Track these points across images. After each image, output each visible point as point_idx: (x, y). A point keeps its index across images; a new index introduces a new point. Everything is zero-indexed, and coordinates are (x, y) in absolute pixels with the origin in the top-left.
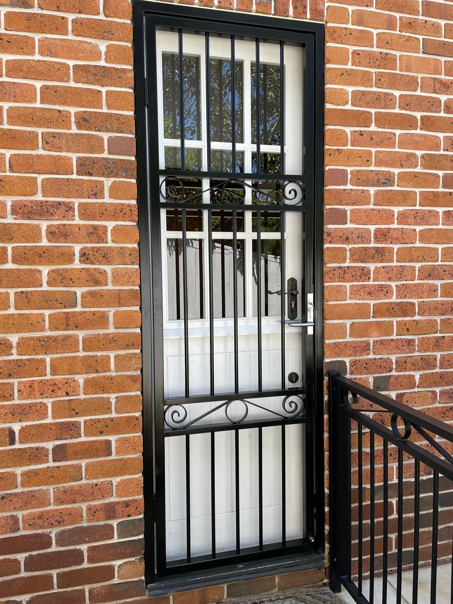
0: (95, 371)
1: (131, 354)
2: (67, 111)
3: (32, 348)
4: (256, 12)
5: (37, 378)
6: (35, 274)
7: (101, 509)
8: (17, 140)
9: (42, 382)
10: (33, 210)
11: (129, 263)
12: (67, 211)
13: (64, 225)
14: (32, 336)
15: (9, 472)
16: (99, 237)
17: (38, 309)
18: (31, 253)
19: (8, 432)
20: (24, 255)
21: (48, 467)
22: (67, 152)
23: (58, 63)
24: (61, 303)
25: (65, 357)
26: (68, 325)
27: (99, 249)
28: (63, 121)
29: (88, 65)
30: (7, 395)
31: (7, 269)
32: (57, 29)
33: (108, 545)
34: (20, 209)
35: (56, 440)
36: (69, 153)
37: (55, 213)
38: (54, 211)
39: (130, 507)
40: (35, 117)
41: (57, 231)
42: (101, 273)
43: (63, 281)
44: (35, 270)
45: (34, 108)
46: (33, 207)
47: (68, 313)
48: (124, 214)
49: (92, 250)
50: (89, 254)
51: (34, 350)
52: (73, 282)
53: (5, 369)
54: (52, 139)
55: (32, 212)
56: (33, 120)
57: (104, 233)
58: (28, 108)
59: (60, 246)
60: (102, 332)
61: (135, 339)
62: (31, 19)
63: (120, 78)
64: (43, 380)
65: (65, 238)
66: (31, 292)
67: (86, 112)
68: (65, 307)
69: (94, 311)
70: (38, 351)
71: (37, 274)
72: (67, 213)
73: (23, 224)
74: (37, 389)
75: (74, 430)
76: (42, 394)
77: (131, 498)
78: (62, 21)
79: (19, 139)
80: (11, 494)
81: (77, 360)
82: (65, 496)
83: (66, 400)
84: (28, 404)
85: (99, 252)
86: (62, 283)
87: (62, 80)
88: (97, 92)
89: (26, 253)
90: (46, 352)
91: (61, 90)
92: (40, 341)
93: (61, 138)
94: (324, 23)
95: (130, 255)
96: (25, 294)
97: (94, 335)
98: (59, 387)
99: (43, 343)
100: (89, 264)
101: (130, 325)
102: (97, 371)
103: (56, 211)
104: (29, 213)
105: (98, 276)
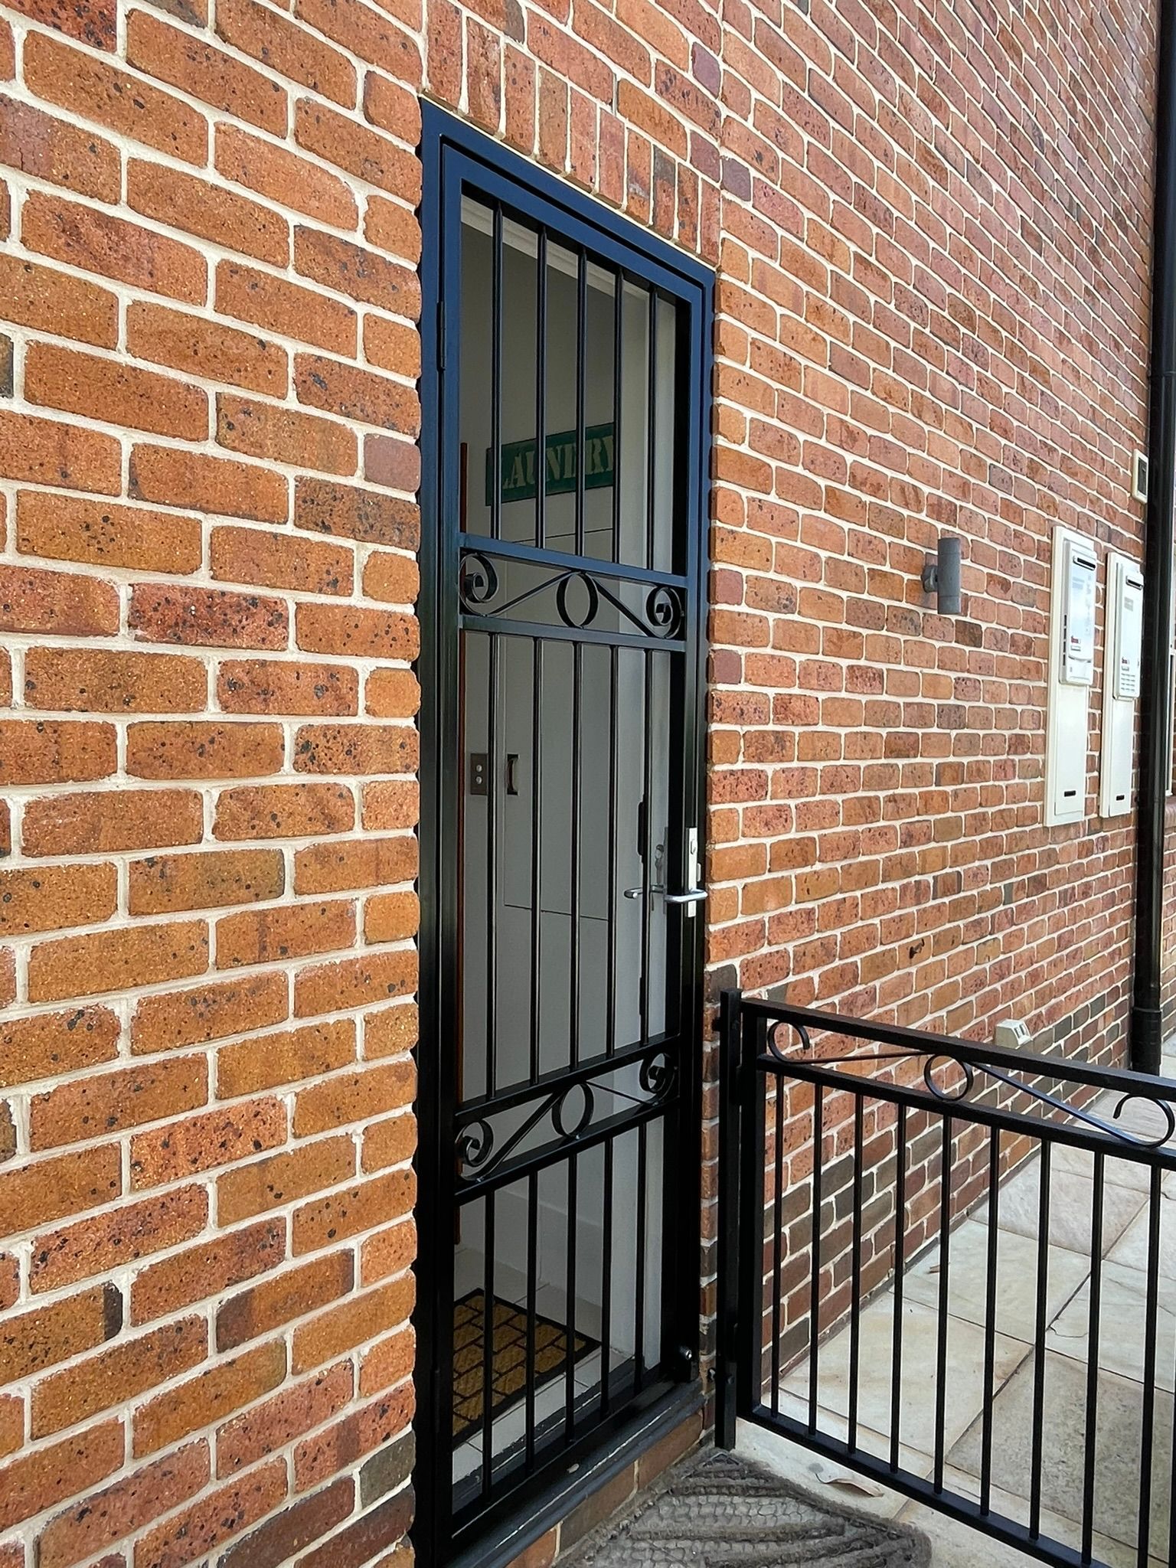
0: (323, 1067)
1: (398, 1007)
2: (279, 348)
3: (174, 1028)
4: (626, 213)
5: (181, 1117)
6: (186, 805)
7: (329, 1445)
8: (156, 404)
9: (195, 1125)
10: (189, 617)
11: (399, 768)
12: (270, 624)
13: (263, 664)
14: (173, 991)
15: (100, 1427)
16: (339, 698)
17: (191, 908)
18: (180, 741)
19: (102, 1300)
20: (162, 750)
21: (205, 1374)
22: (276, 459)
23: (262, 208)
24: (248, 887)
25: (256, 1042)
26: (264, 948)
27: (339, 732)
28: (270, 372)
29: (331, 236)
30: (102, 1185)
31: (114, 793)
32: (262, 112)
33: (341, 1535)
34: (155, 609)
35: (227, 1285)
36: (279, 462)
37: (243, 628)
38: (240, 621)
39: (390, 1412)
40: (201, 345)
41: (246, 679)
42: (341, 796)
43: (256, 822)
44: (188, 792)
45: (200, 319)
46: (189, 607)
47: (263, 914)
48: (394, 639)
49: (325, 735)
50: (317, 746)
51: (179, 1032)
52: (278, 825)
53: (100, 1104)
54: (242, 416)
55: (184, 622)
56: (196, 352)
57: (351, 689)
58: (186, 315)
59: (251, 723)
60: (338, 957)
61: (406, 967)
62: (197, 57)
63: (394, 288)
64: (197, 1118)
65: (265, 700)
66: (176, 859)
67: (320, 358)
68: (257, 897)
69: (323, 902)
70: (190, 1032)
71: (191, 805)
72: (272, 628)
73: (162, 655)
74: (182, 1149)
75: (271, 1246)
76: (195, 1161)
77: (390, 1389)
78: (275, 95)
79: (160, 404)
80: (105, 1493)
81: (284, 1045)
82: (247, 1442)
83: (254, 1164)
84: (157, 1199)
85: (339, 739)
86: (253, 827)
87: (272, 259)
88: (346, 312)
89: (167, 742)
90: (208, 1034)
91: (267, 287)
92: (195, 1003)
93: (262, 417)
94: (714, 269)
95: (402, 746)
96: (159, 867)
97: (321, 968)
98: (238, 1129)
99: (203, 1009)
100: (315, 772)
101: (398, 930)
102: (328, 1066)
103: (244, 622)
104: (177, 624)
105: (337, 807)
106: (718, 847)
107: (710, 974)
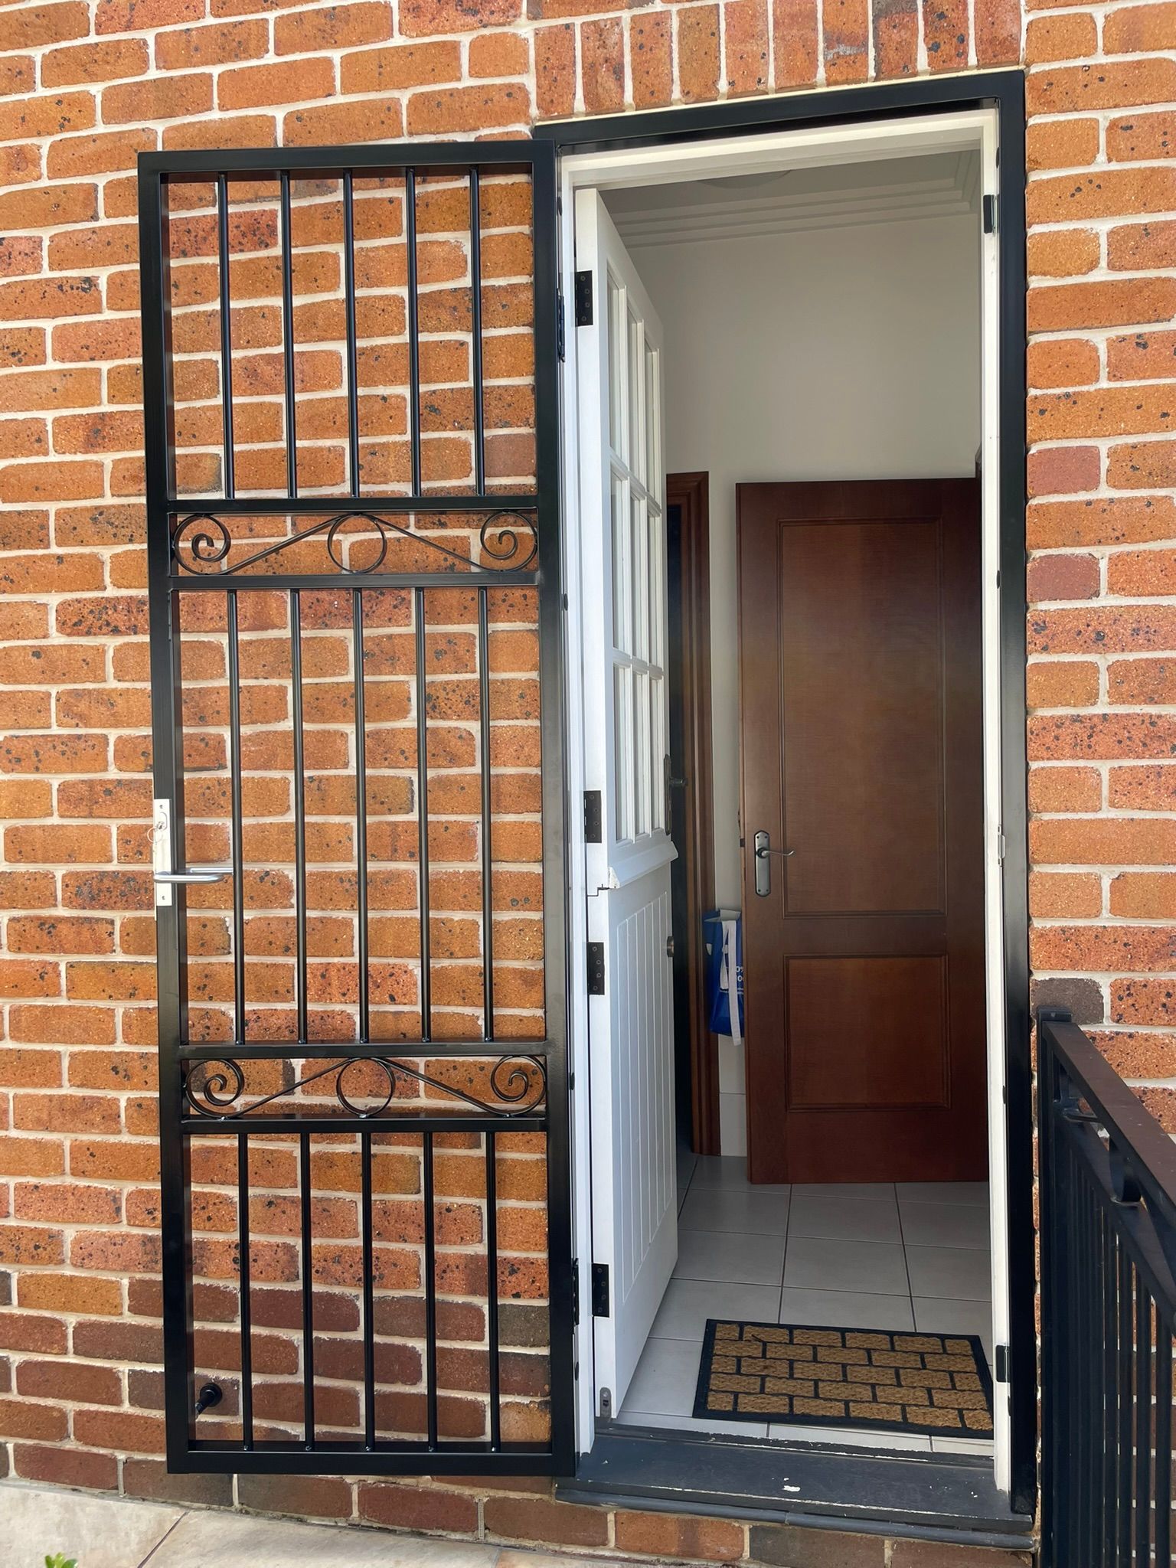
0: (448, 954)
1: (522, 920)
2: (398, 396)
3: (327, 895)
4: (829, 85)
5: (336, 960)
6: (335, 741)
7: (457, 1267)
8: (307, 468)
9: (344, 968)
10: (333, 610)
11: (519, 715)
12: (395, 607)
13: (390, 637)
14: (328, 870)
15: (281, 1151)
16: (458, 659)
17: (339, 814)
18: (329, 697)
19: (281, 1066)
20: (316, 702)
21: (353, 1153)
22: (398, 481)
23: (381, 298)
24: (382, 803)
25: (390, 919)
26: (396, 850)
27: (458, 686)
28: (391, 418)
29: (441, 291)
30: (282, 990)
31: (285, 731)
32: (380, 226)
33: (472, 1352)
34: (310, 607)
35: (369, 1095)
36: (402, 483)
37: (374, 612)
38: (371, 608)
39: (520, 1275)
40: (338, 416)
41: (377, 651)
42: (460, 737)
43: (388, 755)
44: (336, 732)
45: (337, 398)
46: (333, 602)
47: (395, 824)
48: (511, 606)
49: (445, 689)
50: (438, 697)
51: (331, 900)
52: (406, 758)
53: (279, 935)
54: (369, 457)
55: (330, 613)
56: (334, 422)
57: (468, 651)
58: (327, 399)
59: (382, 682)
60: (463, 868)
61: (530, 887)
62: (331, 216)
63: (504, 306)
64: (346, 964)
65: (392, 664)
66: (328, 778)
67: (434, 392)
68: (390, 811)
69: (447, 822)
70: (339, 901)
71: (338, 741)
72: (397, 610)
73: (315, 638)
74: (335, 983)
75: (405, 1081)
76: (344, 995)
77: (522, 1255)
78: (390, 207)
79: (310, 466)
80: (285, 1198)
81: (412, 927)
82: (386, 1223)
83: (391, 1012)
84: (318, 1012)
85: (457, 692)
86: (386, 759)
87: (390, 332)
88: (457, 345)
89: (320, 697)
90: (352, 906)
91: (387, 354)
92: (342, 881)
93: (386, 453)
94: (1022, 67)
95: (522, 696)
96: (316, 783)
97: (446, 873)
98: (377, 981)
99: (348, 887)
100: (437, 718)
101: (520, 854)
102: (452, 954)
103: (374, 608)
104: (325, 616)
105: (455, 745)
106: (1046, 817)
107: (1037, 983)
